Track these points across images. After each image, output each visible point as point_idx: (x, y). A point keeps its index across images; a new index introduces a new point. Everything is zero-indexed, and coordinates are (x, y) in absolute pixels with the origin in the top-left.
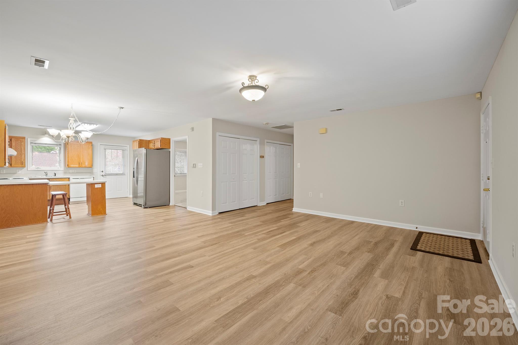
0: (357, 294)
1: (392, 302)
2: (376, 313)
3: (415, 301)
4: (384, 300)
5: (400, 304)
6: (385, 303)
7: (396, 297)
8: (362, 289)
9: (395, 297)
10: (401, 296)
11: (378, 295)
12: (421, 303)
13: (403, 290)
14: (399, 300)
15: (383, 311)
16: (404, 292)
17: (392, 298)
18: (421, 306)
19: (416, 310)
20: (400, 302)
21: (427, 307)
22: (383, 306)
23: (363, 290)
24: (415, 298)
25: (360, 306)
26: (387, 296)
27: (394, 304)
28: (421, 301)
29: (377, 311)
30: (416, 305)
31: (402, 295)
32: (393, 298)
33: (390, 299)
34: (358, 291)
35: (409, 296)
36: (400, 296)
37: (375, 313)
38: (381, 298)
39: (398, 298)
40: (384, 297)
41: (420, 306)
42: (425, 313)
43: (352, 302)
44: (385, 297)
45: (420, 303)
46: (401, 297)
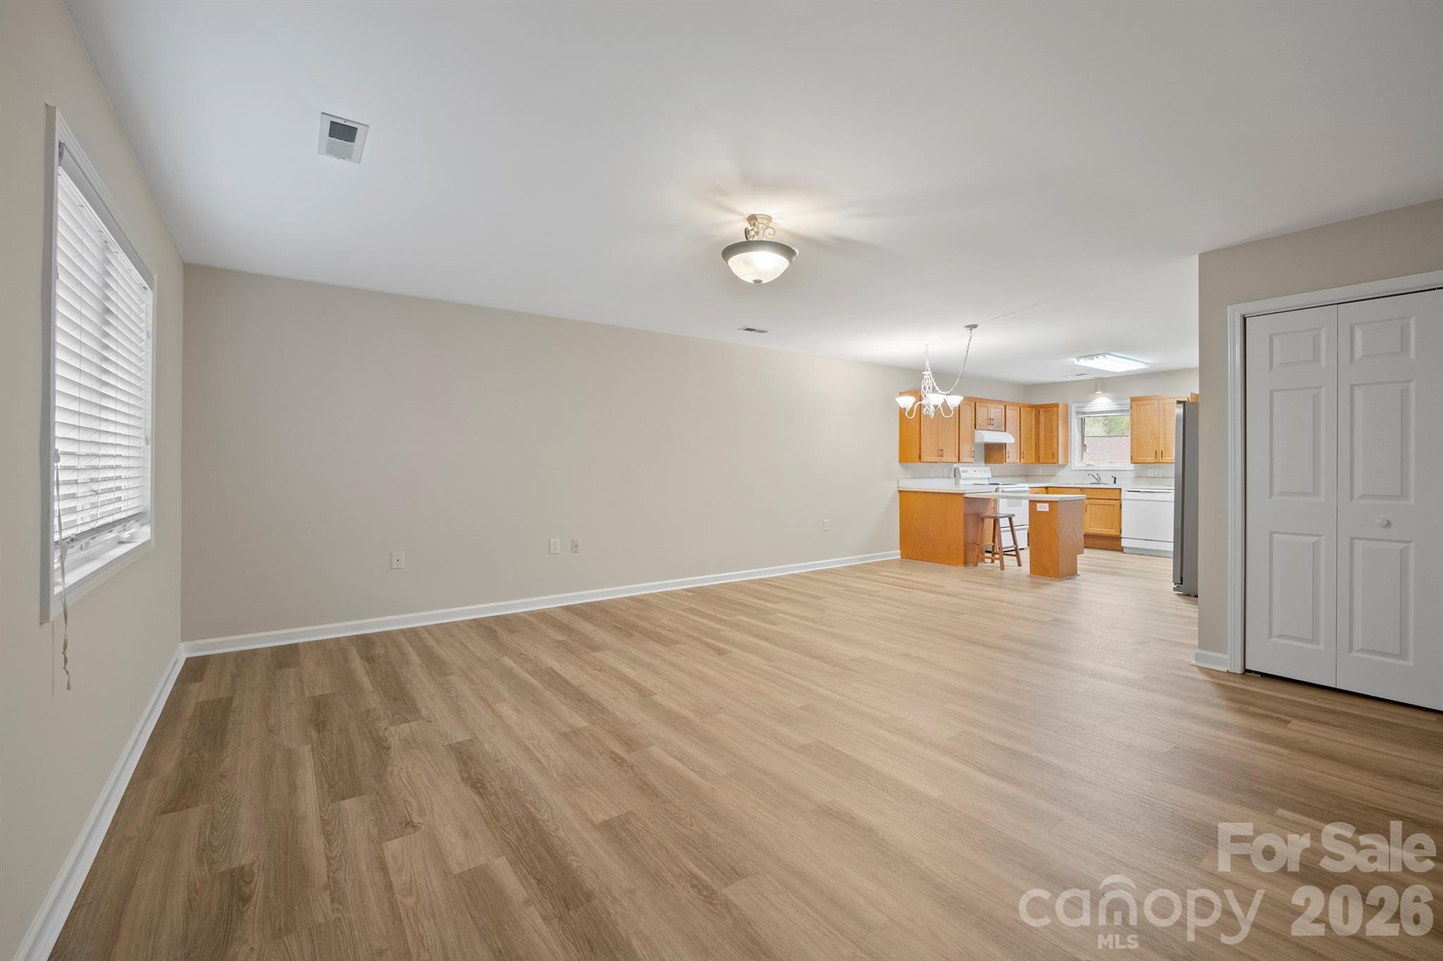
0: (474, 786)
1: (392, 821)
2: (403, 782)
3: (344, 862)
4: (410, 813)
5: (373, 829)
6: (404, 809)
7: (392, 839)
8: (479, 803)
9: (396, 838)
10: (385, 851)
11: (433, 815)
12: (325, 865)
13: (390, 872)
14: (381, 836)
15: (395, 792)
16: (384, 868)
17: (400, 830)
18: (323, 857)
19: (329, 839)
20: (375, 832)
21: (306, 865)
22: (402, 802)
23: (475, 802)
24: (345, 871)
25: (441, 773)
26: (414, 827)
27: (385, 818)
28: (328, 871)
29: (404, 784)
30: (336, 851)
31: (382, 856)
32: (397, 830)
33: (401, 824)
34: (480, 794)
35: (363, 867)
36: (386, 846)
37: (404, 779)
38: (421, 812)
39: (388, 840)
40: (416, 819)
41: (325, 855)
42: (307, 848)
43: (461, 770)
44: (416, 821)
45: (329, 865)
46: (382, 849)
